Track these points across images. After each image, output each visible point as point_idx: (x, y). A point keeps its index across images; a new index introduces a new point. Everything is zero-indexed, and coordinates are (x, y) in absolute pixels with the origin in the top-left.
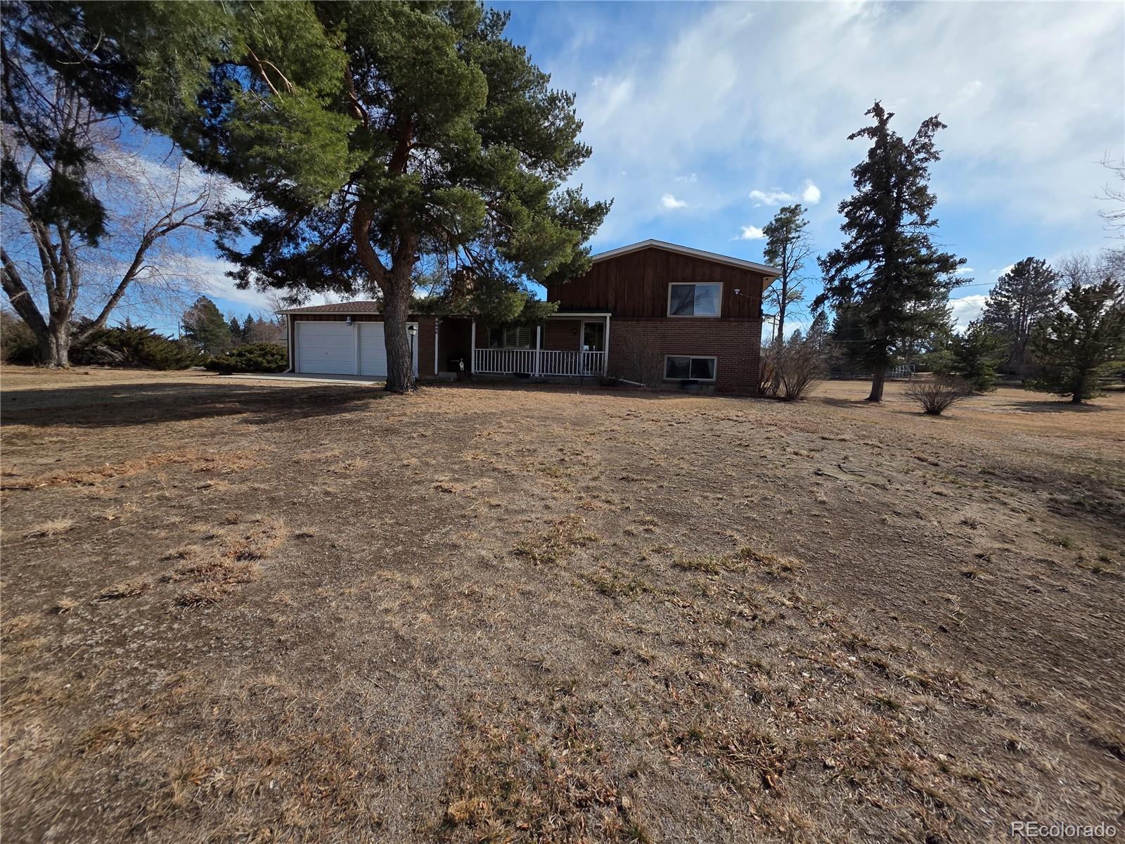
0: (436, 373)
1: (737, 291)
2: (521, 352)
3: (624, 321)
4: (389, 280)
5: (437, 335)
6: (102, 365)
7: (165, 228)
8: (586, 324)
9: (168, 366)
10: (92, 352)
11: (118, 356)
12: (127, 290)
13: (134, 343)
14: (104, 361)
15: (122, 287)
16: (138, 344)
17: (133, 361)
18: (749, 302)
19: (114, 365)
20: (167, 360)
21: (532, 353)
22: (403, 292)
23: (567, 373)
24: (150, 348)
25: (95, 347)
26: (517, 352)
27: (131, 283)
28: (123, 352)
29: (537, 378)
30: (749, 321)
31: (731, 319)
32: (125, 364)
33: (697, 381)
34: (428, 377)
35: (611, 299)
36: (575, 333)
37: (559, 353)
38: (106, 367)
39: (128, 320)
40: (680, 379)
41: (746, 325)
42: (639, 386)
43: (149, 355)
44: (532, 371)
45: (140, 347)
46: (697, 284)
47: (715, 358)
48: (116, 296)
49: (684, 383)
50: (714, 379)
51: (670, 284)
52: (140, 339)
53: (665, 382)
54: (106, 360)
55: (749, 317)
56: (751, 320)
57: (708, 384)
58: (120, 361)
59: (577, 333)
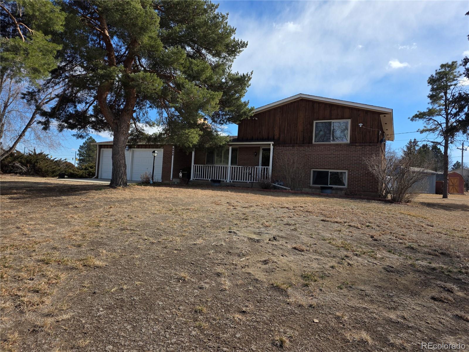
0: (171, 179)
1: (361, 125)
2: (219, 167)
3: (283, 147)
4: (116, 123)
5: (173, 156)
6: (16, 173)
7: (48, 100)
8: (263, 149)
9: (48, 175)
10: (12, 166)
11: (24, 169)
12: (27, 133)
13: (33, 162)
14: (18, 171)
15: (24, 132)
16: (35, 162)
17: (31, 172)
18: (370, 132)
19: (22, 174)
20: (48, 171)
21: (226, 167)
22: (123, 130)
23: (246, 180)
24: (41, 164)
25: (14, 164)
26: (217, 167)
27: (29, 130)
28: (27, 166)
29: (228, 183)
30: (370, 146)
31: (357, 144)
32: (27, 174)
33: (332, 187)
34: (167, 182)
35: (277, 133)
36: (256, 155)
37: (242, 168)
38: (18, 175)
39: (34, 150)
40: (320, 186)
41: (368, 148)
42: (286, 189)
43: (39, 168)
44: (225, 179)
45: (36, 164)
46: (332, 121)
47: (346, 171)
48: (21, 136)
49: (322, 188)
50: (346, 186)
51: (315, 122)
52: (36, 160)
53: (311, 188)
54: (19, 171)
55: (370, 143)
56: (371, 144)
57: (341, 189)
58: (25, 172)
59: (257, 154)
